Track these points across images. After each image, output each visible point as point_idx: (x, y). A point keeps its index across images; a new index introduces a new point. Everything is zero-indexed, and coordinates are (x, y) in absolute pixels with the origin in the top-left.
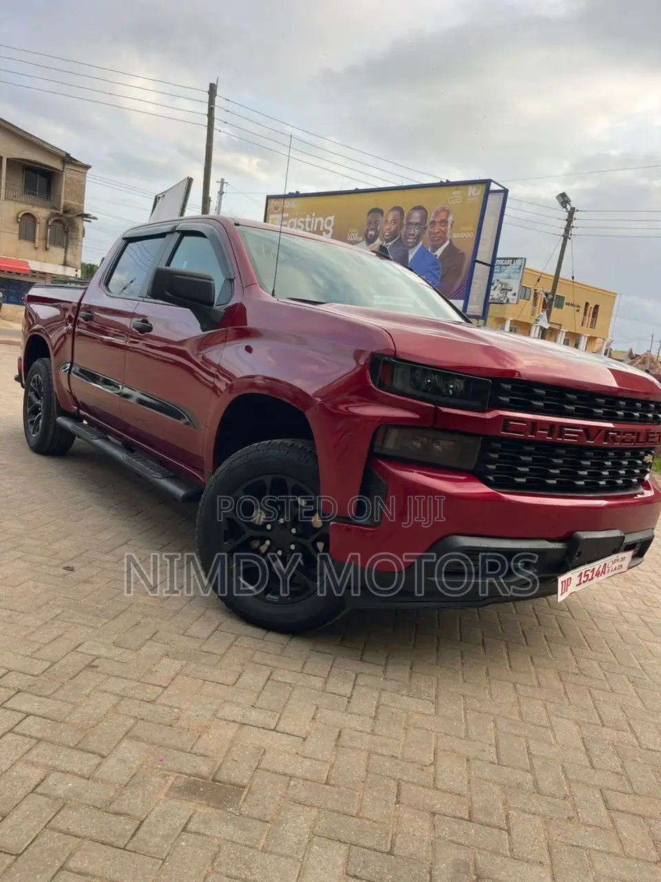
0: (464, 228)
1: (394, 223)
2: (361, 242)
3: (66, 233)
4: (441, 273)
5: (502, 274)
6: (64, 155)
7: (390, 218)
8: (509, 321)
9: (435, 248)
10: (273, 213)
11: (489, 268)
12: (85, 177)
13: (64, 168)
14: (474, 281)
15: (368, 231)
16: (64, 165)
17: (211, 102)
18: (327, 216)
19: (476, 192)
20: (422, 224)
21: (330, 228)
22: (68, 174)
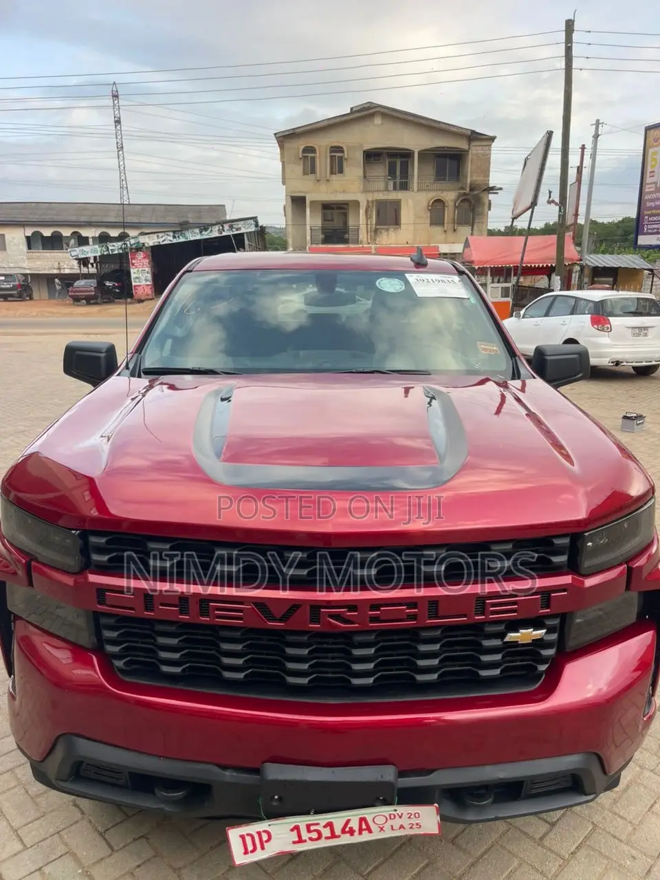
3: (473, 210)
6: (469, 133)
10: (652, 147)
12: (490, 149)
13: (470, 146)
16: (470, 143)
17: (569, 40)
22: (475, 150)
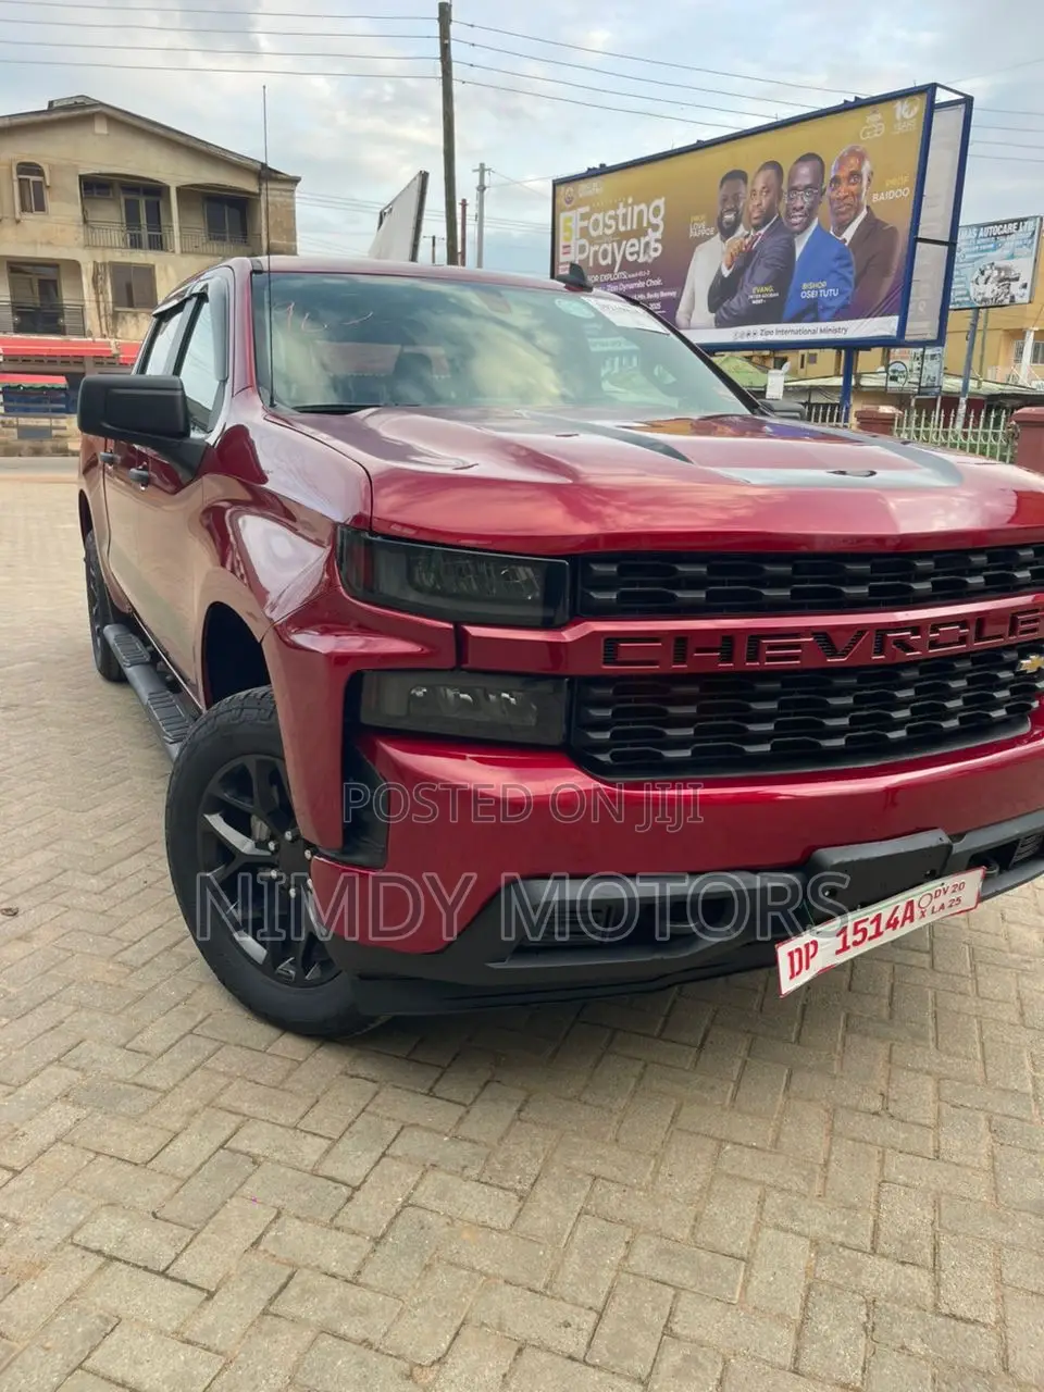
0: (893, 182)
1: (767, 192)
2: (712, 236)
4: (855, 273)
5: (998, 252)
6: (259, 167)
7: (759, 185)
8: (1032, 334)
9: (842, 227)
10: (564, 210)
11: (946, 248)
12: (292, 197)
13: (260, 189)
14: (915, 277)
15: (722, 215)
16: (260, 185)
17: (445, 34)
18: (653, 200)
19: (911, 109)
20: (816, 188)
21: (658, 221)
